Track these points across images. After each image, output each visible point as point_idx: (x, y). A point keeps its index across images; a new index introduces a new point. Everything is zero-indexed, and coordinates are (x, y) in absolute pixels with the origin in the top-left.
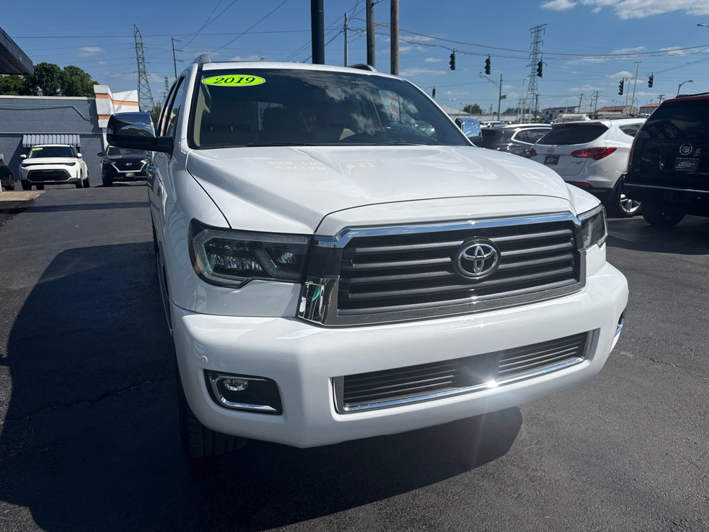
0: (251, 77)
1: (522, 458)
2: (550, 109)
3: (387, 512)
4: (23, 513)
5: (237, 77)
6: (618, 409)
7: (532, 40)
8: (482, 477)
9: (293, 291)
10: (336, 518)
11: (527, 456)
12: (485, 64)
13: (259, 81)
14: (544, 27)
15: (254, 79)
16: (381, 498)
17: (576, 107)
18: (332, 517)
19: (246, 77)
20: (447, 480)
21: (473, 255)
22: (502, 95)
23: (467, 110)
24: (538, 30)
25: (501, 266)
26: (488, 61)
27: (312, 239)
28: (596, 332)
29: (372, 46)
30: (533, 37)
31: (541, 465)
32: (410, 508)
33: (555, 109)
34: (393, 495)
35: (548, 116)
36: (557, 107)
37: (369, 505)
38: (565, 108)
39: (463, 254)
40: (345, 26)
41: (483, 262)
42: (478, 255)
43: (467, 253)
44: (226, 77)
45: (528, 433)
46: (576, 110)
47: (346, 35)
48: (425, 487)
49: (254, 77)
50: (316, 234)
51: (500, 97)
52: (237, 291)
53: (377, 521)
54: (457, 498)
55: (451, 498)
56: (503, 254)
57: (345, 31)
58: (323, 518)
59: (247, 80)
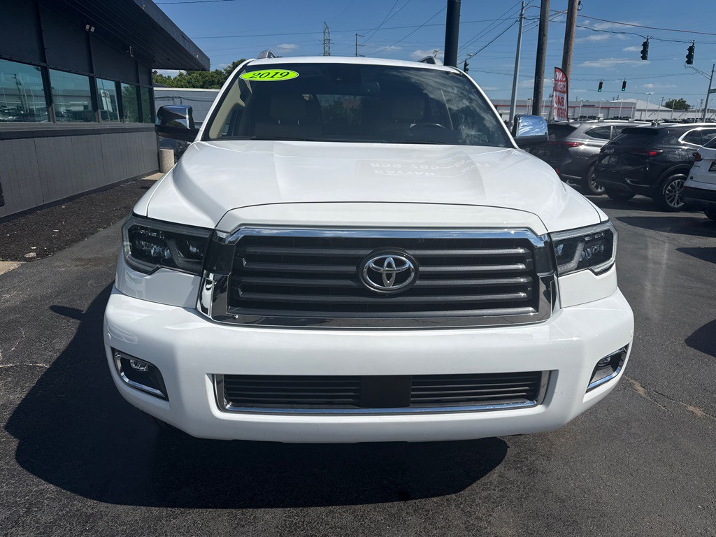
0: (285, 72)
1: (474, 501)
3: (292, 521)
4: (13, 444)
5: (273, 72)
6: (634, 474)
8: (415, 511)
9: (193, 283)
10: (243, 514)
11: (480, 502)
12: (687, 53)
13: (293, 75)
15: (288, 73)
16: (296, 506)
18: (238, 512)
19: (281, 71)
20: (374, 505)
21: (382, 266)
22: (711, 88)
23: (669, 105)
25: (418, 283)
26: (691, 50)
27: (213, 231)
28: (552, 374)
29: (544, 35)
31: (490, 515)
32: (318, 523)
34: (310, 506)
37: (282, 509)
39: (371, 264)
40: (521, 15)
41: (394, 276)
42: (387, 267)
43: (375, 263)
44: (262, 72)
45: (500, 476)
47: (521, 24)
48: (347, 506)
49: (289, 71)
50: (217, 228)
51: (709, 90)
52: (148, 277)
53: (277, 527)
54: (373, 526)
55: (366, 525)
56: (421, 269)
58: (228, 510)
59: (281, 75)
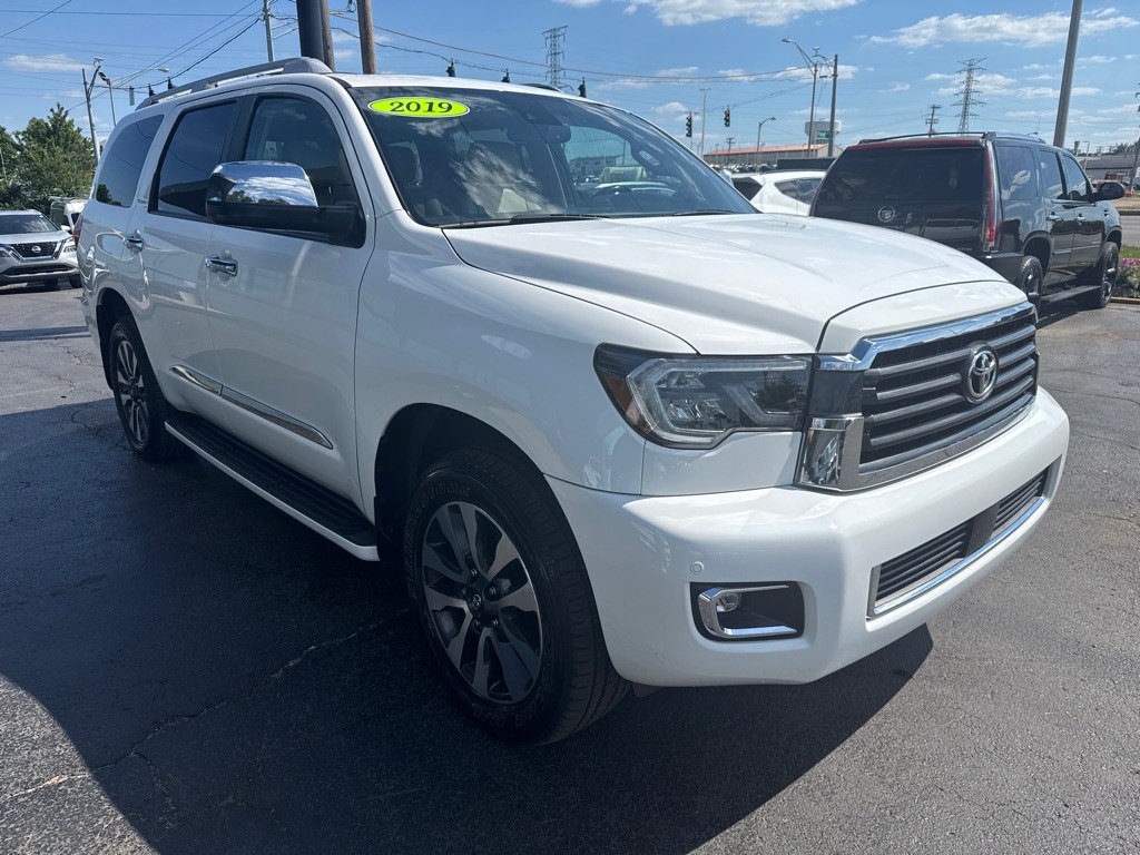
0: (446, 102)
2: (580, 159)
5: (423, 101)
7: (547, 50)
9: (791, 444)
14: (563, 30)
17: (617, 157)
24: (554, 34)
27: (815, 360)
30: (549, 45)
33: (588, 158)
35: (580, 169)
36: (590, 156)
38: (602, 158)
39: (973, 366)
40: (265, 10)
46: (619, 161)
47: (267, 25)
50: (820, 351)
52: (710, 454)
57: (266, 18)
